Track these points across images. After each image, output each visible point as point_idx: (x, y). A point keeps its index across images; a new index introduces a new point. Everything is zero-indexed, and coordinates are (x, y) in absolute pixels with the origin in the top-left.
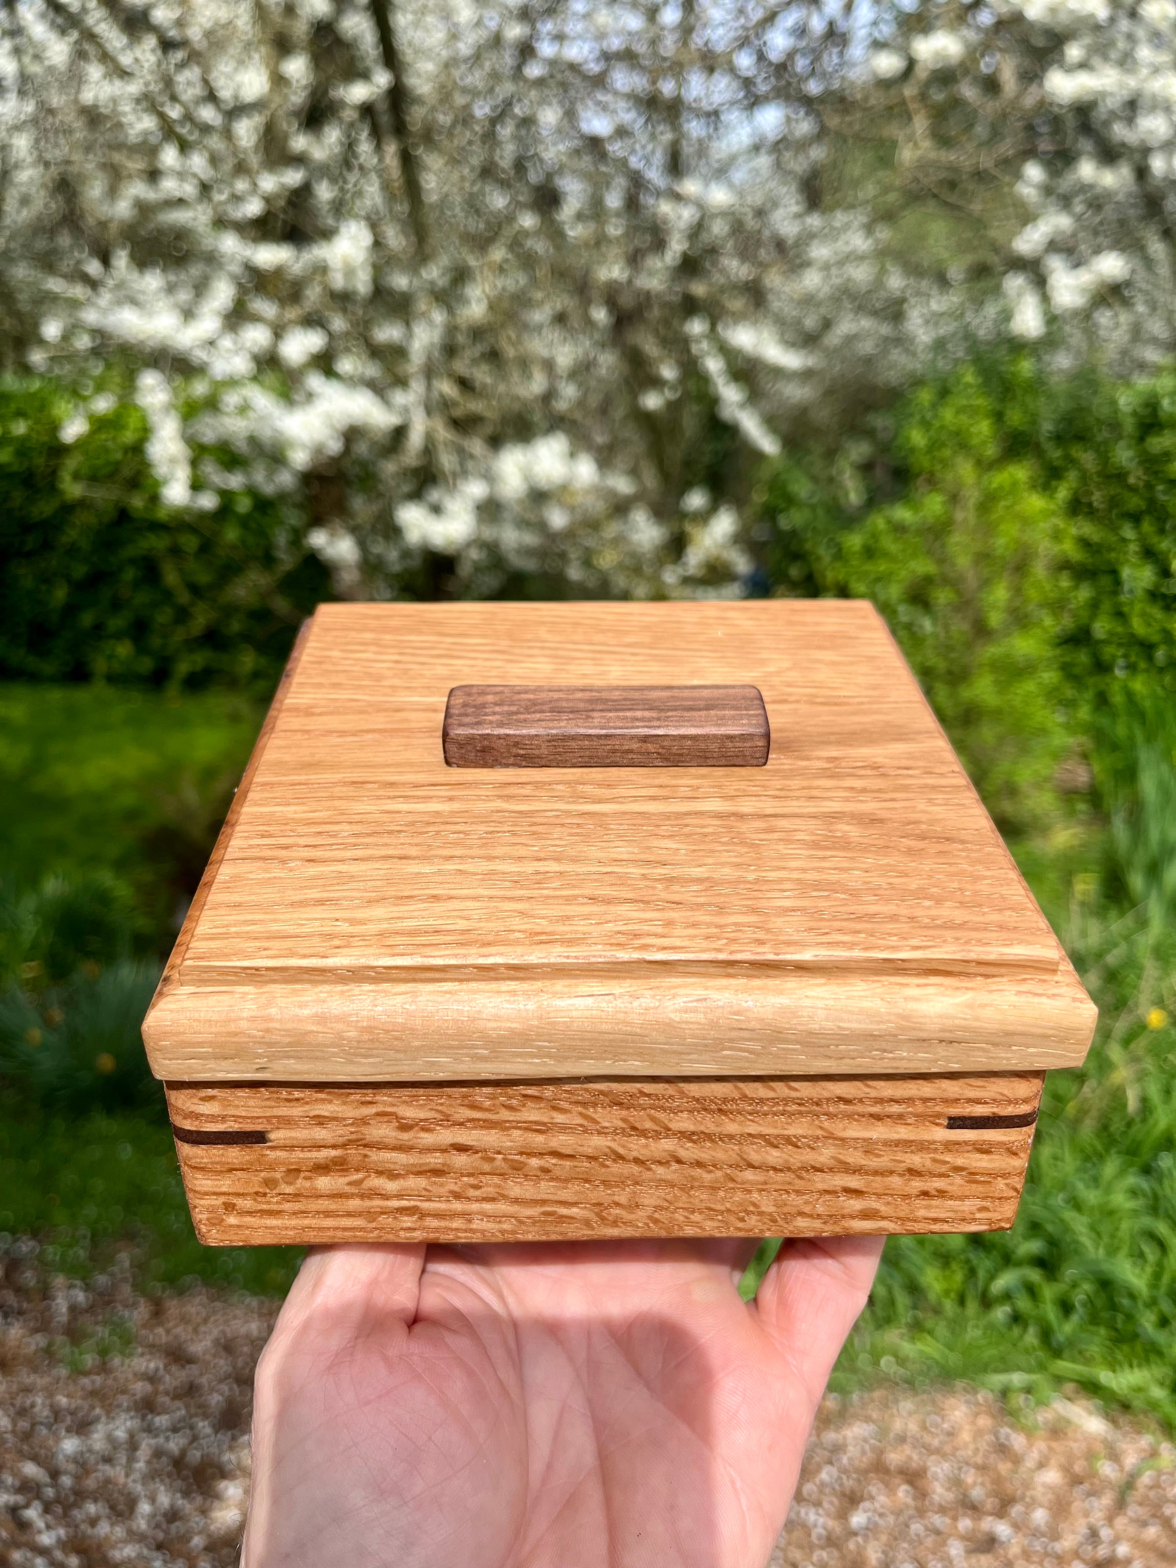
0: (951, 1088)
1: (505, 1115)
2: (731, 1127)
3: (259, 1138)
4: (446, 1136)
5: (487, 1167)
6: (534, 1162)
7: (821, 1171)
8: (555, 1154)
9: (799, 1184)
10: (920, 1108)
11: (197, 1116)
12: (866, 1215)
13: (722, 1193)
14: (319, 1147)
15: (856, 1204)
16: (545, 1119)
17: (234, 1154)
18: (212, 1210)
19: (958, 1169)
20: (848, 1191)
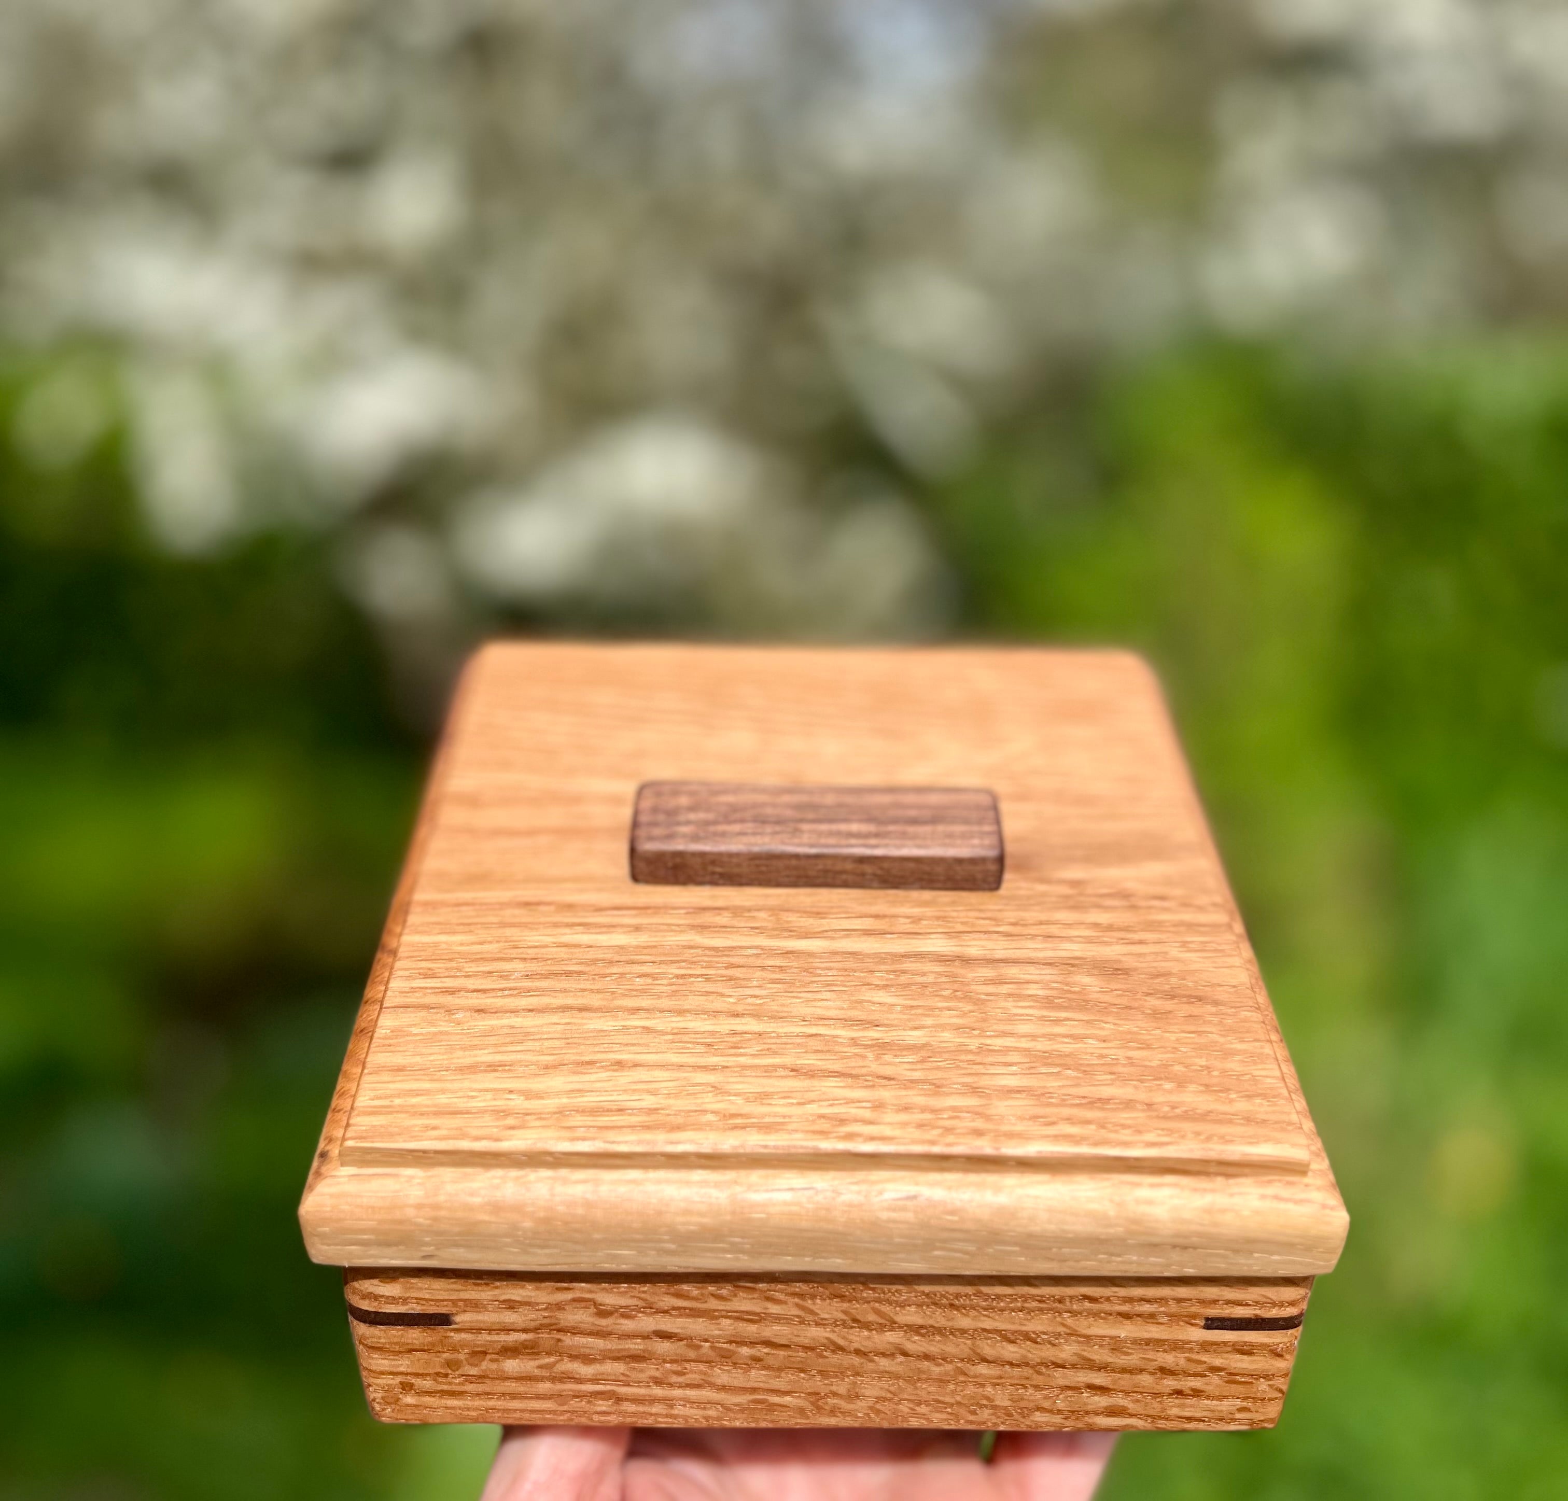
0: (1211, 1292)
1: (713, 1304)
2: (964, 1322)
3: (443, 1320)
4: (648, 1323)
5: (692, 1354)
6: (745, 1351)
7: (1063, 1367)
8: (768, 1343)
9: (1038, 1380)
10: (1173, 1307)
11: (376, 1297)
12: (1112, 1412)
13: (952, 1387)
14: (508, 1330)
15: (1102, 1401)
16: (757, 1309)
17: (415, 1335)
18: (388, 1389)
19: (1215, 1369)
20: (1091, 1387)
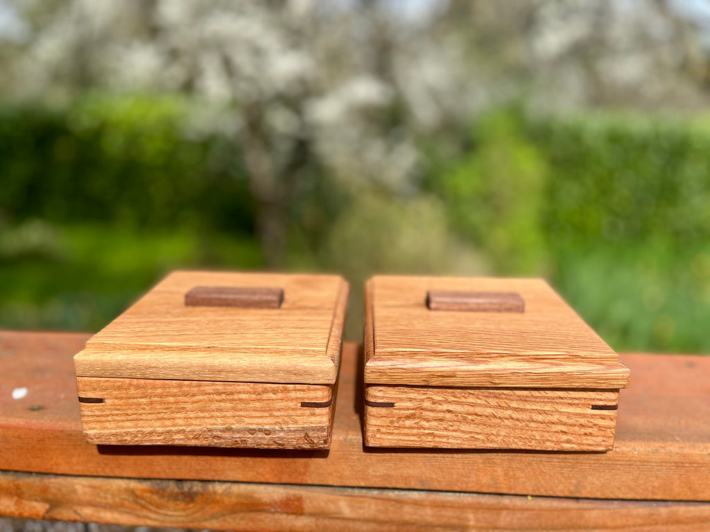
0: (592, 395)
1: (463, 400)
2: (528, 407)
3: (391, 405)
4: (445, 407)
5: (456, 419)
6: (470, 417)
7: (554, 424)
8: (476, 414)
9: (548, 429)
10: (583, 402)
11: (376, 397)
12: (568, 442)
13: (524, 431)
14: (408, 409)
15: (565, 437)
16: (475, 402)
17: (383, 411)
18: (373, 432)
19: (595, 425)
20: (562, 432)
